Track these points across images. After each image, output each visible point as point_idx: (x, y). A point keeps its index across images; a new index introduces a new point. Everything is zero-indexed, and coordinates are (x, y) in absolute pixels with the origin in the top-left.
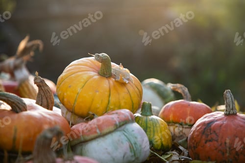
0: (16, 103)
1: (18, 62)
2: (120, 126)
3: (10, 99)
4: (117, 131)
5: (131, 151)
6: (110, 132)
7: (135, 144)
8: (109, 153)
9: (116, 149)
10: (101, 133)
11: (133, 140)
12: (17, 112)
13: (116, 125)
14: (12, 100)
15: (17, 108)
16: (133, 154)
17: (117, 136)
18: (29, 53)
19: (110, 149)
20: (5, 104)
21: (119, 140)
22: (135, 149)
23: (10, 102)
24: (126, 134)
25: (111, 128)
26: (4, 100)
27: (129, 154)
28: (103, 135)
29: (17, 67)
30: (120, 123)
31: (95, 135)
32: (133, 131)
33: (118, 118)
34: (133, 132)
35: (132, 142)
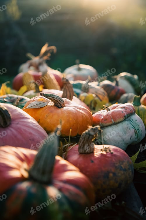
0: (58, 101)
1: (41, 60)
2: (128, 117)
3: (54, 98)
4: (126, 121)
5: (136, 135)
6: (121, 122)
7: (138, 130)
8: (120, 136)
9: (125, 133)
10: (115, 122)
11: (136, 127)
12: (59, 108)
13: (125, 116)
14: (56, 99)
15: (59, 104)
16: (137, 137)
17: (126, 124)
18: (47, 54)
19: (121, 133)
20: (51, 101)
21: (127, 127)
22: (138, 133)
23: (54, 100)
24: (131, 123)
25: (122, 119)
26: (51, 99)
27: (134, 136)
28: (116, 124)
29: (40, 64)
30: (127, 115)
31: (111, 123)
32: (136, 120)
33: (126, 111)
34: (136, 122)
35: (136, 129)
